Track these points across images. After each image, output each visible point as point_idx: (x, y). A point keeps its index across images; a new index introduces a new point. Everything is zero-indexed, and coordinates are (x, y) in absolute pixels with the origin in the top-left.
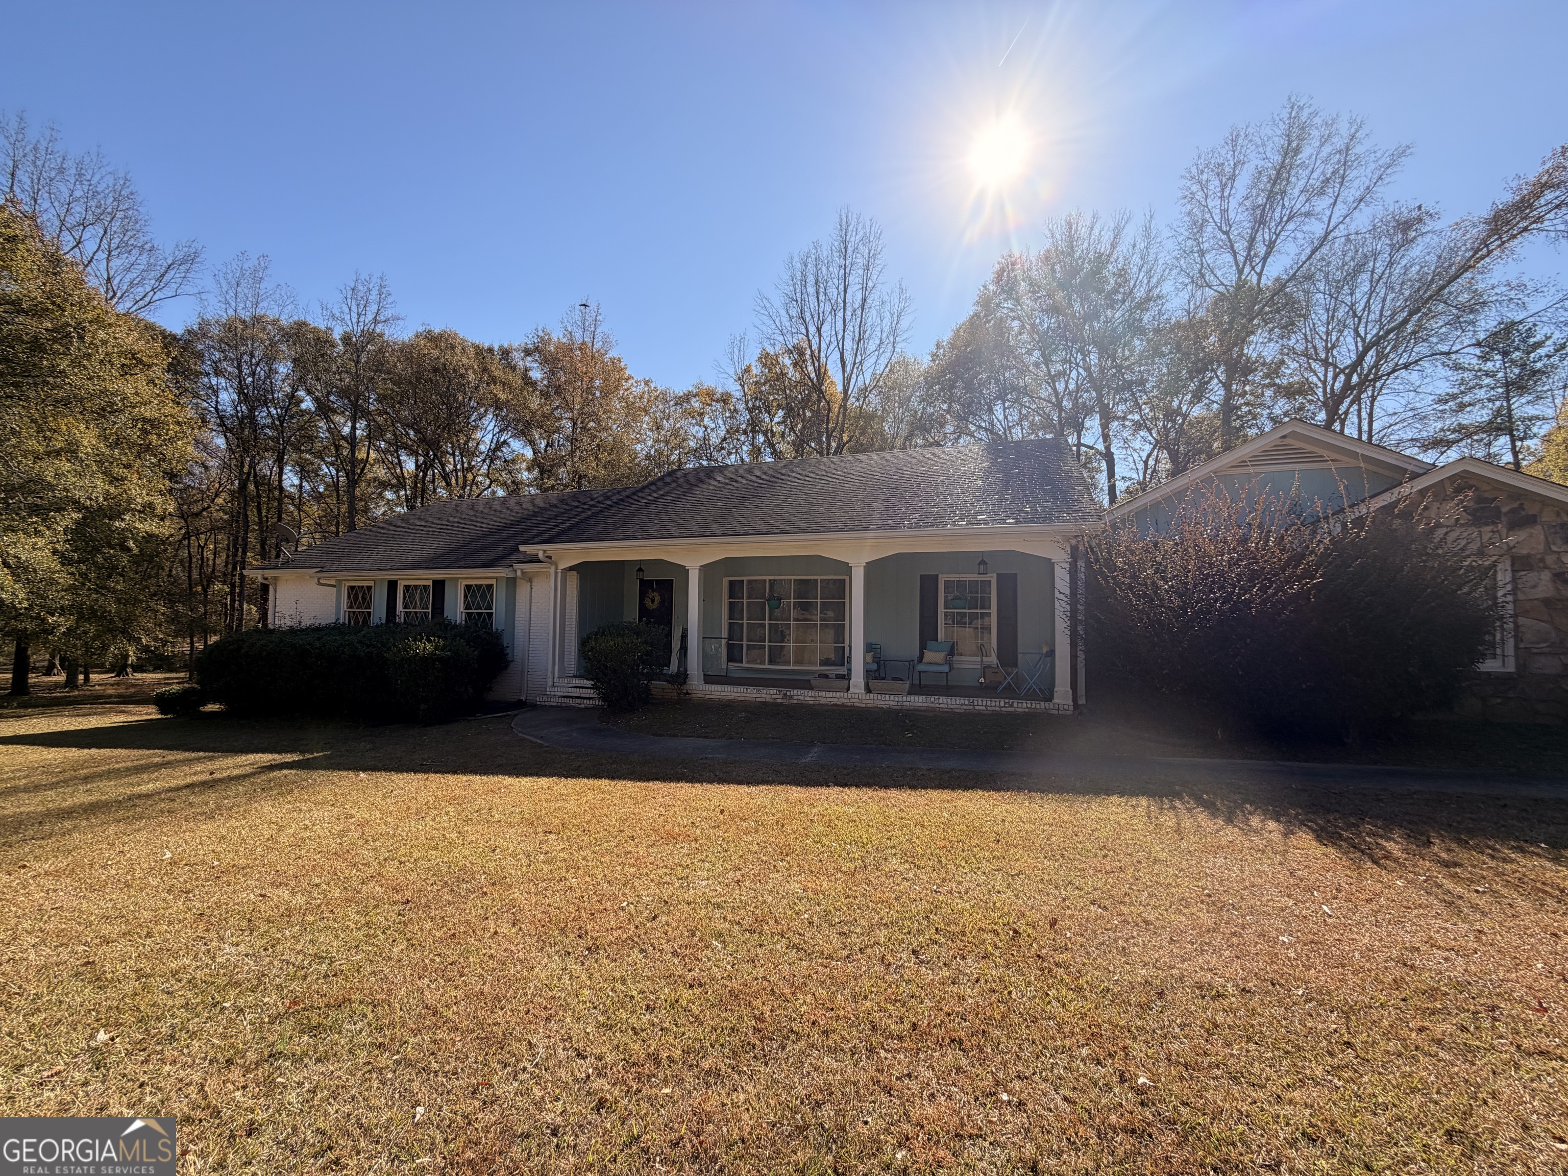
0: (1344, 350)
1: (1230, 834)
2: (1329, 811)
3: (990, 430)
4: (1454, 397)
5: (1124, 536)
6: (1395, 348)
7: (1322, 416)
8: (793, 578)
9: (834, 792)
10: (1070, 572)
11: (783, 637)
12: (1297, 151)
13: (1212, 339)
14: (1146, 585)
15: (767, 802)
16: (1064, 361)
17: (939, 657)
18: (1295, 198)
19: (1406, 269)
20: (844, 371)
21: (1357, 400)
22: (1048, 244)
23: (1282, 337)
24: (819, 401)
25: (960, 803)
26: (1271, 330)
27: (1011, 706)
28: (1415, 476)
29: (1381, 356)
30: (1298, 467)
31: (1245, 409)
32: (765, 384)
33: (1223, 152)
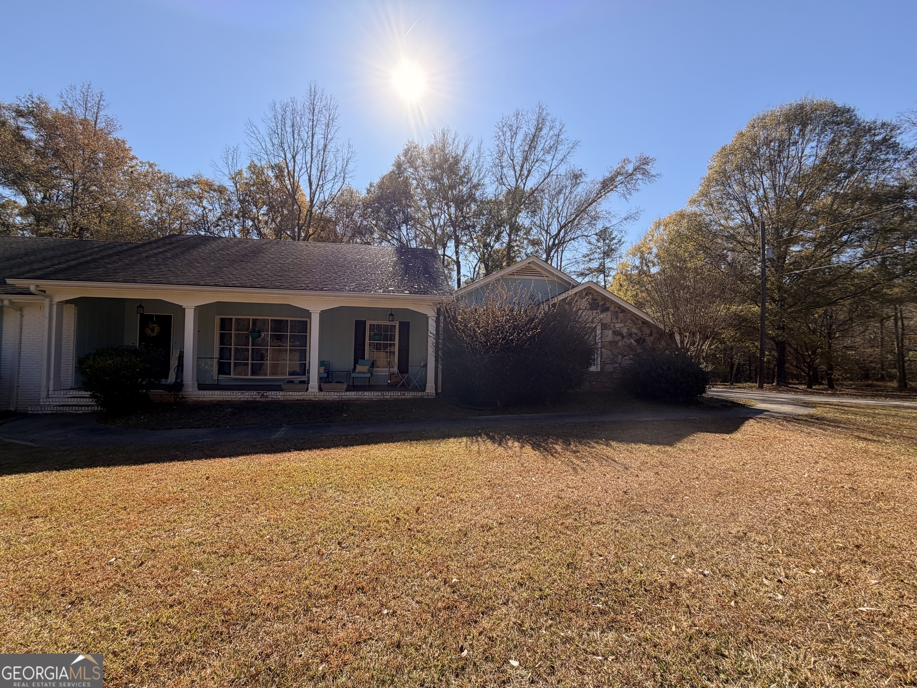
0: (553, 227)
1: (500, 450)
2: (537, 435)
3: (399, 240)
4: (588, 255)
5: (462, 305)
6: (570, 231)
7: (544, 256)
8: (270, 318)
9: (294, 455)
10: (436, 322)
11: (262, 357)
12: (541, 129)
13: (505, 211)
14: (470, 330)
15: (244, 467)
16: (439, 208)
17: (365, 368)
18: (538, 153)
19: (576, 196)
20: (311, 188)
21: (557, 251)
22: (432, 142)
23: (532, 217)
24: (293, 205)
25: (373, 452)
26: (528, 212)
27: (404, 395)
28: (574, 287)
29: (566, 233)
30: (533, 278)
31: (516, 248)
32: (253, 185)
33: (513, 119)
